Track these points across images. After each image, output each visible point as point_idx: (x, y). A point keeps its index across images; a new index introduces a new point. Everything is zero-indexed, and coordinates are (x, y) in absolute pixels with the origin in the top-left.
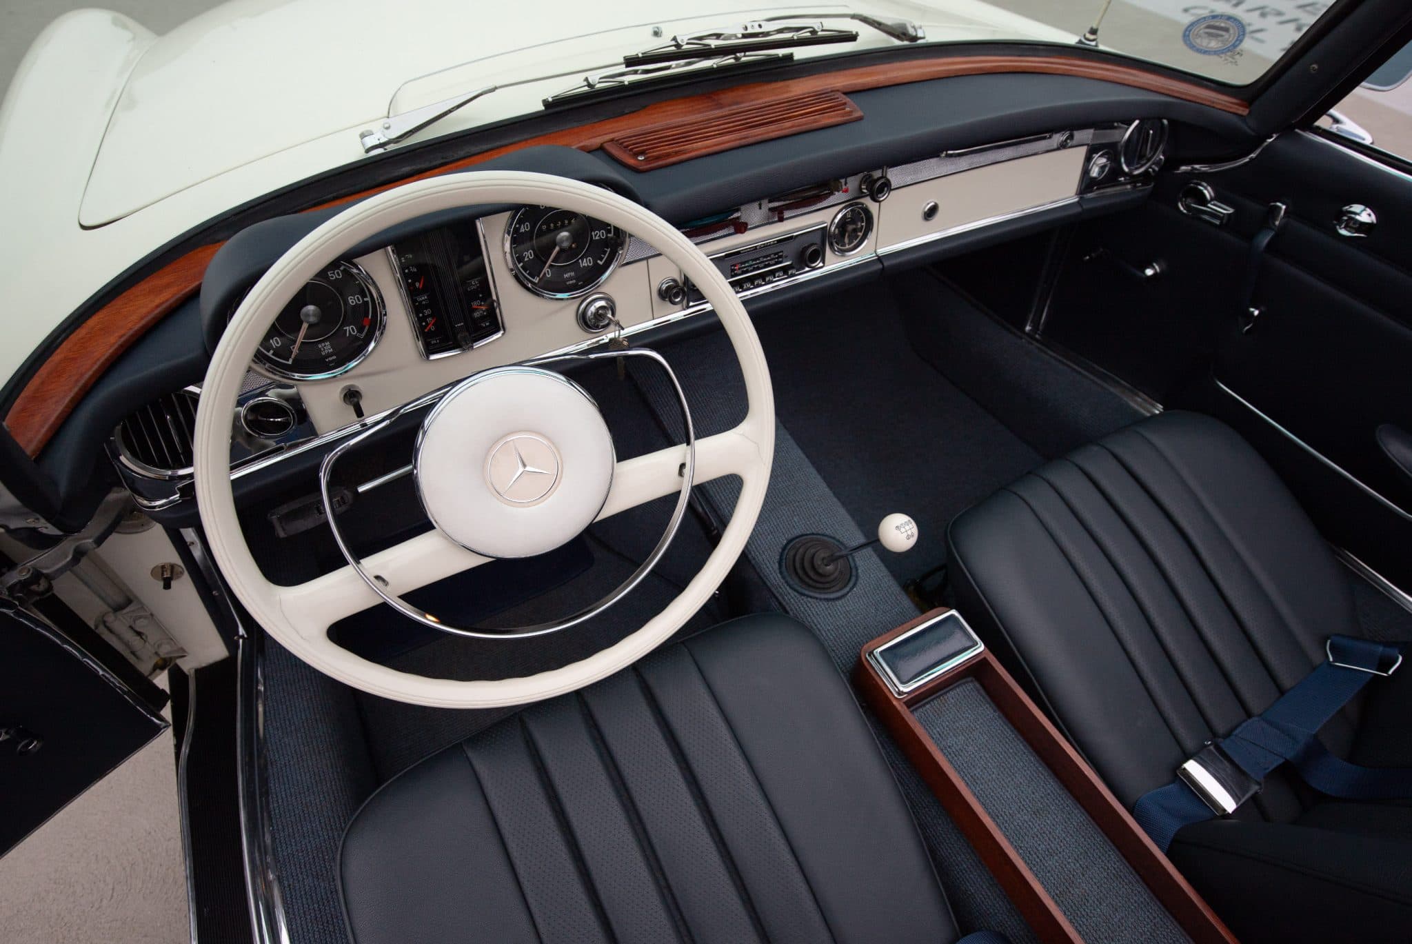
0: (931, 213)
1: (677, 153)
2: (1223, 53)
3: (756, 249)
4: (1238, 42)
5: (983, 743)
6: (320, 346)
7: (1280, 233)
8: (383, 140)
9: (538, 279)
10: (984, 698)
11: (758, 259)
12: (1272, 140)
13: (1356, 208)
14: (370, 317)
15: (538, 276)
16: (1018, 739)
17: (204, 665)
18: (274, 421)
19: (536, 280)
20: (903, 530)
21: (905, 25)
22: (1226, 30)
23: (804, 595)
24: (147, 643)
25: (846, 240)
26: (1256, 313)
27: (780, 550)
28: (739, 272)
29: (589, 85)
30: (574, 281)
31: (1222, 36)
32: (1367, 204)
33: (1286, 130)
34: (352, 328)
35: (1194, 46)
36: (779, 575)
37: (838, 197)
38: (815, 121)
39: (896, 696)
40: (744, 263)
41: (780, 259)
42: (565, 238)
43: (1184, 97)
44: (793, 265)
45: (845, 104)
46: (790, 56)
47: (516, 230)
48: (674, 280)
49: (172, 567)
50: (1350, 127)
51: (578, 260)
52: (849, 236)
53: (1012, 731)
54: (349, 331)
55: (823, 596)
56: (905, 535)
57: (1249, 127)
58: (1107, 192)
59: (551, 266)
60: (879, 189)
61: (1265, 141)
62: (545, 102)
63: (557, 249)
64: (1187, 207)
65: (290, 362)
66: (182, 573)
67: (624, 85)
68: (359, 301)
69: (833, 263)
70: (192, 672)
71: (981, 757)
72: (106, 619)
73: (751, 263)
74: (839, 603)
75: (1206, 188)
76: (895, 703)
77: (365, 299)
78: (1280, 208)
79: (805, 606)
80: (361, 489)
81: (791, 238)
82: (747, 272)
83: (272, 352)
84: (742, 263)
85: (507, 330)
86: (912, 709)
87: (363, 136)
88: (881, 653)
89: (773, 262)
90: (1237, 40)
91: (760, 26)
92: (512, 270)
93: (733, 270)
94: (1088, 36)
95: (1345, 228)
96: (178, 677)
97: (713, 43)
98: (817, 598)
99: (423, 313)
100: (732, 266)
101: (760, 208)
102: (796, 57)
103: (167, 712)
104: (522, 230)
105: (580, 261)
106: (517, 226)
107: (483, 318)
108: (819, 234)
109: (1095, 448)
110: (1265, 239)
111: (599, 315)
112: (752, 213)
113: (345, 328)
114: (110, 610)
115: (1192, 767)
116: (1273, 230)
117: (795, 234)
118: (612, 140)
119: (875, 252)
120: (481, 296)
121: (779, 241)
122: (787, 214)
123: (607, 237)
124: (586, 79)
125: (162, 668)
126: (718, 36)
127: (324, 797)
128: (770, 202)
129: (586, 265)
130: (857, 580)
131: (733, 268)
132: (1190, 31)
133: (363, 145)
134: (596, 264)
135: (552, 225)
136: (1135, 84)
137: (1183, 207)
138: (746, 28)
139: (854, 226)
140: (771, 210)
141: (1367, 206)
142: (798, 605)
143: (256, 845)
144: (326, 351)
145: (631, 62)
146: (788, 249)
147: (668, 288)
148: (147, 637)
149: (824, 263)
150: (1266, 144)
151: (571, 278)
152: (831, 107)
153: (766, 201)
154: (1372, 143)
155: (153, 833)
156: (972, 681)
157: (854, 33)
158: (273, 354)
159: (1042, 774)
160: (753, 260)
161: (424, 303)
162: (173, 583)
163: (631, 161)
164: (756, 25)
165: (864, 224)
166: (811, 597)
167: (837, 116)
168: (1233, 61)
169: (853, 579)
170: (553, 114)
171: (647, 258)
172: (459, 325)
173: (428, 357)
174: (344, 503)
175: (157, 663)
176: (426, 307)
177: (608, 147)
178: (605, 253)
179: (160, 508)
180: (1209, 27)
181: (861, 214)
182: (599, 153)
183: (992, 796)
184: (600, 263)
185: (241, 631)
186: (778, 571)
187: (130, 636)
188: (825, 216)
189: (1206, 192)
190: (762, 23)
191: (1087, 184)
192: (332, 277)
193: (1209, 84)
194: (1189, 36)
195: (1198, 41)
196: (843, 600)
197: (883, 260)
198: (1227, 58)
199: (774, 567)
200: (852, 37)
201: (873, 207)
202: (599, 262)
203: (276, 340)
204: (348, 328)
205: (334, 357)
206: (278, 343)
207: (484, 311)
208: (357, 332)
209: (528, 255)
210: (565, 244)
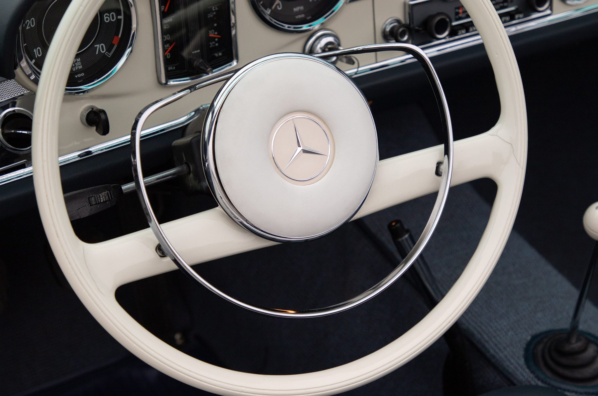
14: (119, 36)
15: (270, 8)
19: (270, 11)
28: (463, 16)
30: (303, 16)
34: (102, 46)
41: (508, 4)
44: (520, 10)
48: (398, 21)
54: (99, 49)
69: (560, 11)
83: (34, 61)
85: (241, 60)
89: (498, 6)
93: (457, 14)
99: (164, 38)
107: (215, 48)
113: (95, 46)
120: (215, 25)
129: (315, 0)
131: (457, 10)
144: (77, 68)
147: (392, 29)
149: (551, 9)
151: (300, 12)
158: (34, 64)
172: (196, 52)
203: (39, 50)
204: (98, 46)
205: (83, 74)
206: (39, 54)
207: (216, 42)
208: (105, 50)
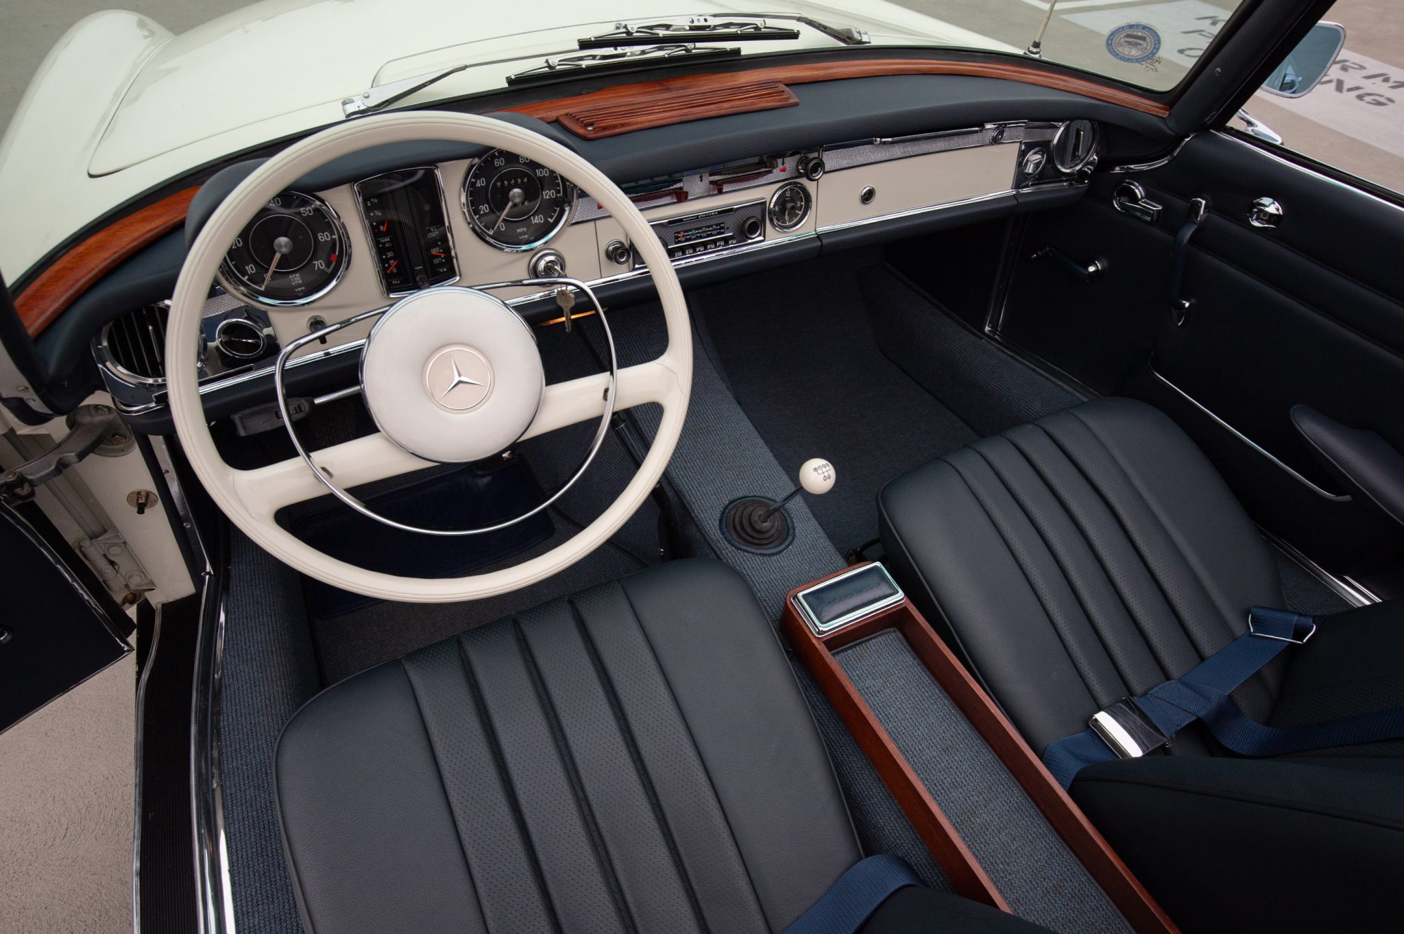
0: (868, 197)
1: (622, 125)
2: (1143, 60)
3: (698, 218)
4: (1155, 50)
5: (900, 686)
6: (291, 277)
7: (1201, 228)
8: (363, 107)
9: (492, 232)
10: (905, 647)
11: (701, 228)
12: (1188, 139)
13: (1266, 201)
14: (337, 254)
15: (493, 229)
16: (934, 684)
17: (171, 600)
18: (246, 342)
19: (491, 233)
20: (820, 471)
21: (850, 29)
22: (1143, 39)
23: (741, 550)
24: (119, 575)
25: (787, 218)
26: (1187, 305)
27: (722, 510)
28: (683, 239)
29: (549, 67)
30: (526, 236)
31: (1141, 45)
32: (1276, 198)
33: (1202, 129)
34: (321, 263)
35: (1118, 54)
36: (718, 531)
37: (777, 174)
38: (753, 104)
39: (816, 635)
40: (687, 231)
41: (723, 230)
42: (517, 195)
43: (1110, 100)
44: (735, 236)
45: (783, 91)
46: (738, 51)
47: (473, 185)
48: (621, 243)
49: (148, 494)
50: (1262, 129)
51: (530, 217)
52: (789, 215)
53: (929, 677)
54: (318, 265)
55: (759, 552)
56: (822, 476)
57: (1169, 128)
58: (1042, 188)
59: (504, 220)
60: (814, 169)
61: (1184, 140)
62: (509, 81)
63: (510, 204)
64: (1121, 205)
65: (263, 289)
66: (156, 502)
67: (582, 68)
68: (328, 238)
69: (772, 238)
70: (159, 606)
71: (896, 698)
72: (82, 544)
73: (694, 232)
74: (775, 558)
75: (1137, 188)
76: (814, 641)
77: (333, 237)
78: (1201, 203)
79: (741, 560)
80: (318, 401)
81: (731, 210)
82: (690, 240)
83: (247, 277)
84: (685, 231)
85: (462, 276)
86: (833, 652)
87: (344, 103)
88: (804, 596)
89: (715, 232)
90: (1154, 48)
91: (706, 20)
92: (469, 223)
93: (669, 239)
94: (1032, 49)
95: (1257, 219)
96: (146, 610)
97: (662, 33)
98: (753, 553)
99: (386, 255)
100: (676, 233)
101: (701, 180)
103: (133, 639)
104: (478, 185)
105: (532, 218)
106: (473, 180)
107: (441, 265)
108: (759, 208)
109: (1031, 427)
110: (1188, 233)
111: (549, 270)
112: (695, 185)
113: (314, 262)
114: (86, 537)
115: (1103, 718)
116: (1196, 224)
117: (735, 207)
118: (567, 114)
119: (815, 230)
120: (439, 243)
121: (720, 213)
122: (727, 188)
123: (556, 196)
124: (547, 61)
125: (132, 603)
126: (667, 27)
127: (272, 719)
128: (711, 175)
129: (538, 222)
130: (793, 538)
131: (677, 235)
132: (1112, 40)
133: (344, 111)
134: (546, 221)
135: (506, 182)
136: (1066, 89)
137: (1117, 205)
138: (693, 21)
139: (793, 204)
140: (711, 182)
141: (1275, 199)
142: (735, 559)
143: (204, 754)
144: (296, 283)
145: (585, 45)
146: (730, 221)
147: (614, 249)
148: (119, 568)
149: (764, 236)
150: (1184, 142)
151: (524, 233)
152: (768, 94)
153: (707, 174)
154: (1282, 144)
155: (110, 778)
156: (894, 631)
157: (796, 31)
158: (248, 280)
159: (955, 716)
160: (696, 229)
161: (387, 245)
162: (146, 510)
163: (581, 131)
164: (702, 19)
165: (803, 203)
166: (747, 552)
167: (774, 101)
168: (1154, 68)
169: (790, 538)
170: (515, 90)
171: (594, 220)
172: (418, 268)
173: (388, 295)
174: (301, 411)
175: (126, 596)
176: (389, 249)
177: (563, 119)
178: (554, 212)
179: (135, 413)
180: (1128, 36)
181: (800, 194)
182: (556, 124)
183: (904, 733)
184: (549, 221)
185: (208, 568)
186: (718, 528)
187: (103, 565)
188: (765, 192)
189: (1137, 191)
190: (708, 18)
191: (1021, 179)
192: (304, 213)
193: (1136, 90)
194: (1111, 45)
195: (1121, 49)
196: (778, 556)
197: (822, 238)
198: (1148, 65)
199: (715, 524)
200: (794, 35)
201: (810, 186)
202: (549, 219)
203: (251, 267)
204: (316, 262)
205: (303, 288)
206: (253, 270)
207: (442, 259)
208: (324, 267)
209: (484, 208)
210: (517, 200)
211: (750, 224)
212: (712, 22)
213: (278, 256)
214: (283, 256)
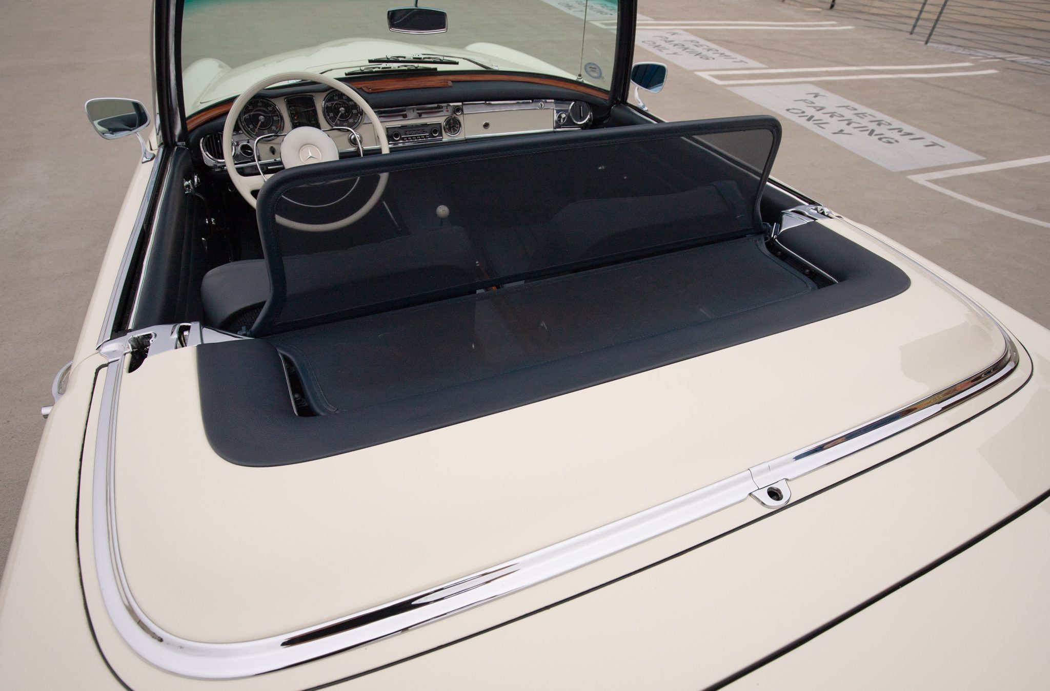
0: (486, 125)
1: (382, 89)
2: (598, 78)
3: (414, 126)
4: (601, 73)
6: (264, 131)
9: (335, 123)
11: (415, 130)
12: (613, 107)
14: (280, 124)
18: (248, 151)
19: (333, 123)
21: (487, 64)
22: (595, 68)
28: (408, 134)
29: (361, 70)
31: (596, 71)
37: (444, 112)
38: (433, 85)
41: (423, 132)
42: (343, 110)
43: (590, 94)
44: (430, 135)
45: (447, 82)
46: (436, 69)
47: (327, 104)
51: (348, 119)
52: (452, 129)
56: (445, 210)
57: (607, 103)
59: (338, 120)
60: (458, 111)
61: (611, 108)
62: (346, 74)
63: (341, 114)
65: (255, 134)
67: (373, 71)
68: (277, 119)
69: (446, 138)
80: (269, 168)
81: (427, 124)
82: (411, 134)
84: (409, 131)
89: (421, 133)
94: (578, 77)
97: (400, 59)
100: (405, 132)
101: (414, 112)
102: (438, 70)
104: (329, 104)
106: (327, 101)
108: (439, 125)
112: (411, 114)
113: (272, 127)
118: (366, 86)
119: (464, 137)
121: (422, 125)
122: (423, 116)
123: (357, 112)
126: (405, 57)
128: (417, 110)
129: (351, 121)
132: (587, 69)
134: (354, 121)
135: (339, 106)
138: (413, 55)
139: (454, 125)
140: (418, 113)
145: (370, 61)
146: (426, 129)
149: (443, 137)
152: (441, 82)
158: (250, 130)
160: (413, 131)
163: (367, 90)
165: (458, 125)
167: (442, 85)
170: (349, 78)
177: (364, 88)
178: (357, 118)
180: (590, 67)
181: (455, 121)
184: (356, 121)
188: (439, 119)
190: (419, 54)
192: (269, 109)
193: (602, 90)
194: (587, 71)
195: (590, 73)
197: (467, 140)
200: (457, 63)
201: (460, 119)
203: (251, 125)
206: (252, 127)
208: (275, 129)
209: (331, 115)
210: (343, 112)
211: (436, 130)
212: (423, 57)
213: (260, 122)
214: (262, 123)
